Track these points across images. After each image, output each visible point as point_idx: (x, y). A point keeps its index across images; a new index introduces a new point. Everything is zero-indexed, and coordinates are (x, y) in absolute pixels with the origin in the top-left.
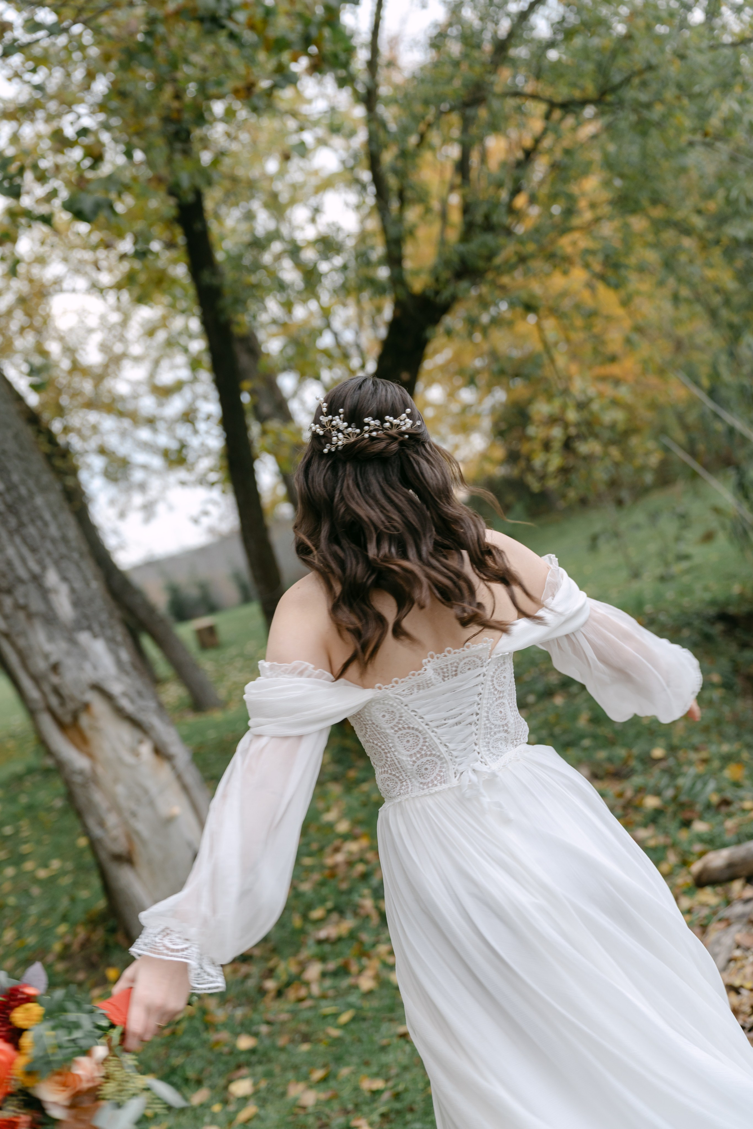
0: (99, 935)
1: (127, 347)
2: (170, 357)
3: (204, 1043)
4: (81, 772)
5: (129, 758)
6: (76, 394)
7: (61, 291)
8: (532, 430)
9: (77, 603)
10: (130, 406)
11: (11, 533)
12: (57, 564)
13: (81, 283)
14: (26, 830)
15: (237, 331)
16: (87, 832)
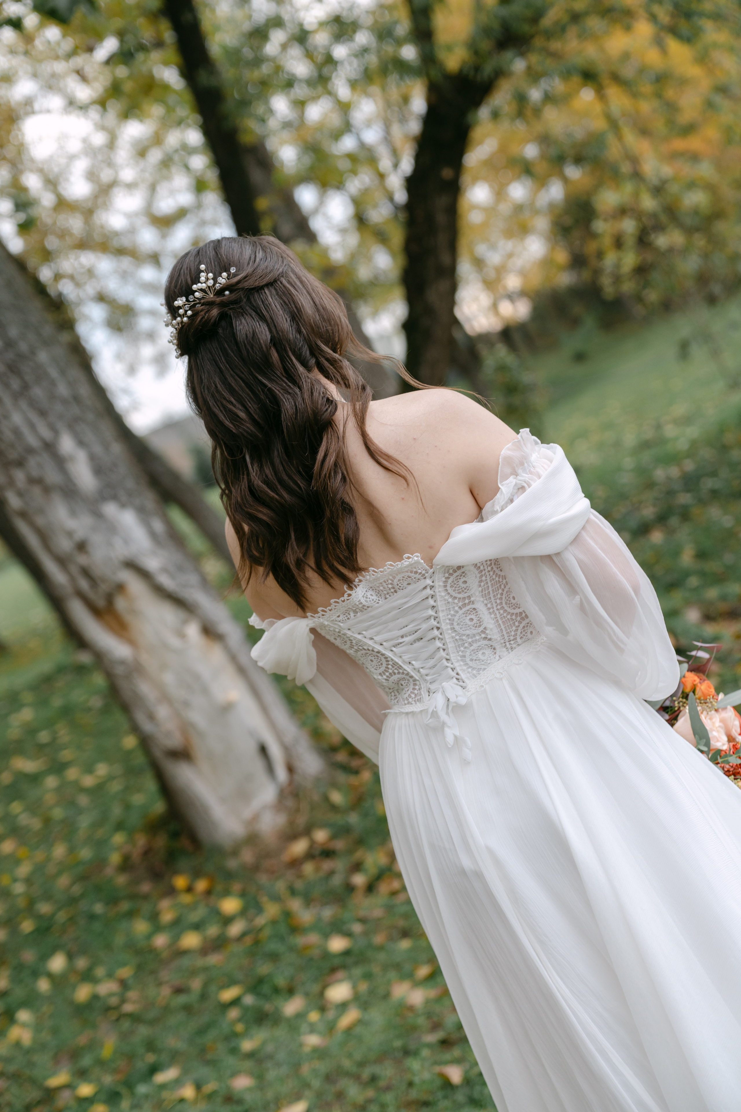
0: (161, 841)
1: (117, 173)
2: (168, 178)
3: (292, 949)
4: (122, 662)
5: (174, 642)
6: (63, 234)
7: (33, 112)
8: (600, 226)
9: (98, 470)
10: (126, 242)
11: (16, 396)
12: (72, 427)
13: (56, 102)
14: (64, 734)
15: (246, 139)
16: (135, 729)
